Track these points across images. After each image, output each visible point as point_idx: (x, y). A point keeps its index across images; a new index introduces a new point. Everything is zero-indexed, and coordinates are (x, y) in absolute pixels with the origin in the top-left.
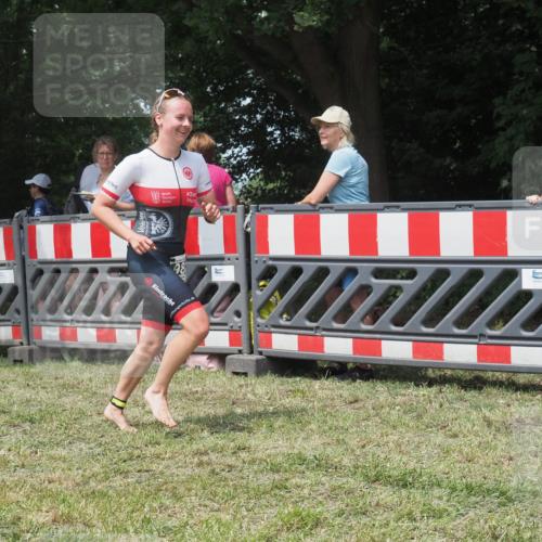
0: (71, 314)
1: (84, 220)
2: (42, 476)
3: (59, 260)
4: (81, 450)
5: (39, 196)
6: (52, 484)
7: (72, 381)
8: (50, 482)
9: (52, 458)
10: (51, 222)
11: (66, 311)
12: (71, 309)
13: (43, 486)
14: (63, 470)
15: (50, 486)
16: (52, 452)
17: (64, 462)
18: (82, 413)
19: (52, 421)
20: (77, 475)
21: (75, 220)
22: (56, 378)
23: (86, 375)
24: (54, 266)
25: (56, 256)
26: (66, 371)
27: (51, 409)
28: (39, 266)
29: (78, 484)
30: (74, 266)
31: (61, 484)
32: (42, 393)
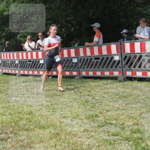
0: (134, 68)
1: (138, 42)
2: (129, 112)
3: (131, 53)
4: (139, 105)
5: (126, 36)
6: (132, 115)
7: (135, 87)
8: (131, 114)
9: (132, 107)
10: (129, 42)
11: (133, 67)
12: (135, 67)
13: (130, 115)
14: (135, 111)
15: (131, 115)
16: (131, 106)
17: (135, 108)
18: (139, 95)
19: (131, 97)
20: (139, 112)
21: (136, 42)
22: (131, 86)
23: (139, 85)
24: (130, 55)
25: (131, 52)
26: (134, 84)
27: (130, 94)
28: (126, 55)
29: (139, 115)
30: (136, 54)
31: (135, 115)
32: (127, 90)
